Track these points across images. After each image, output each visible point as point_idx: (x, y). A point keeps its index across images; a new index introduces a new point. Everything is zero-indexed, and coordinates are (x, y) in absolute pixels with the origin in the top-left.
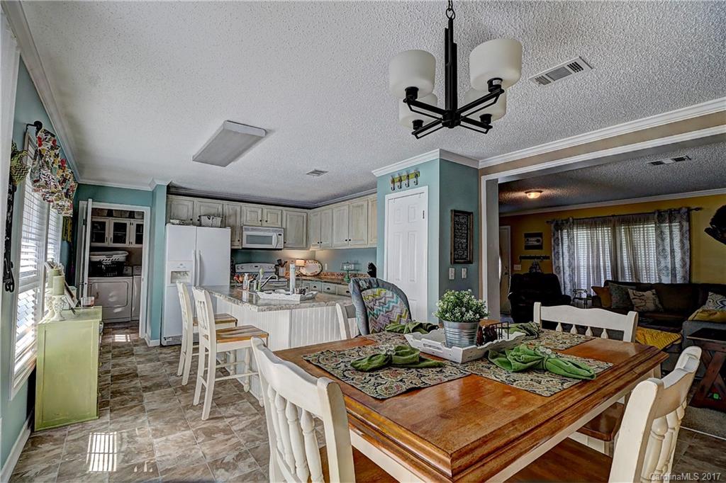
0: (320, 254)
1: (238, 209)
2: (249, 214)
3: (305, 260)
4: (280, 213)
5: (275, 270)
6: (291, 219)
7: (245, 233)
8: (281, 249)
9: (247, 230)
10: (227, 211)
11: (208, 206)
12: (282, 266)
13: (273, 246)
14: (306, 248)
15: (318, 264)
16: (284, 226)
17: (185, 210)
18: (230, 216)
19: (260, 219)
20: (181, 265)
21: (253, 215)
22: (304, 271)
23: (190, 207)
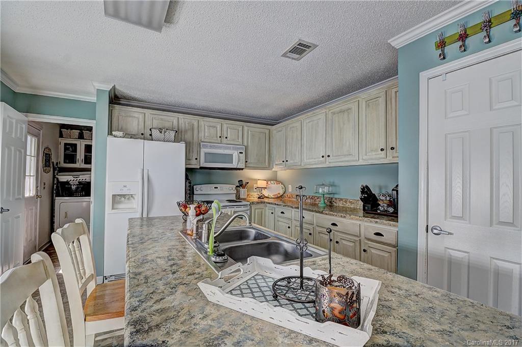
0: (283, 174)
1: (196, 124)
2: (207, 129)
3: (267, 180)
4: (240, 129)
5: (235, 192)
6: (253, 135)
7: (203, 151)
8: (242, 169)
9: (205, 147)
10: (183, 126)
11: (162, 119)
12: (244, 187)
13: (234, 165)
14: (269, 167)
15: (280, 185)
16: (245, 144)
17: (135, 123)
18: (186, 131)
19: (219, 135)
20: (125, 186)
21: (212, 131)
22: (266, 193)
23: (141, 120)
